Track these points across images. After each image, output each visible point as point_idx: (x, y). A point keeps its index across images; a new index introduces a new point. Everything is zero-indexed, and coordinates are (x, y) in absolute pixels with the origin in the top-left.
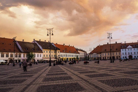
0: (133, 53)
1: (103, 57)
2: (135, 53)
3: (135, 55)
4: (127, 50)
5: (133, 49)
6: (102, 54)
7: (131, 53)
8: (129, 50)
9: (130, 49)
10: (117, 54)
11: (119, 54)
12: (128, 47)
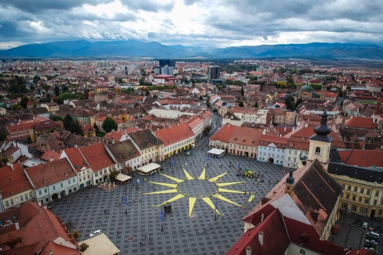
0: (276, 156)
1: (231, 150)
2: (278, 156)
3: (278, 159)
4: (267, 148)
5: (276, 150)
6: (230, 144)
7: (273, 155)
8: (270, 149)
9: (272, 149)
10: (252, 149)
11: (256, 150)
12: (270, 145)
